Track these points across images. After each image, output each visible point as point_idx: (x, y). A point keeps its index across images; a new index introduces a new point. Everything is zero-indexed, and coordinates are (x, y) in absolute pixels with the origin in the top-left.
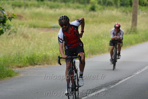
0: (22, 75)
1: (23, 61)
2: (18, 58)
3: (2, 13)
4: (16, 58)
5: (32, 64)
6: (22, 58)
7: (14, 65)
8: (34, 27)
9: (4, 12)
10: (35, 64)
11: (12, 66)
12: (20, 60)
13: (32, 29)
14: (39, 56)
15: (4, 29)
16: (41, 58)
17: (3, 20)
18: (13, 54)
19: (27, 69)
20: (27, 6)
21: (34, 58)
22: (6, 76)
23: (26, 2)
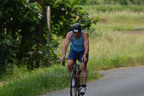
0: (107, 77)
1: (107, 64)
2: (103, 61)
3: (86, 18)
4: (101, 61)
5: (117, 66)
6: (107, 61)
7: (99, 67)
8: (119, 30)
9: (89, 16)
10: (119, 66)
11: (97, 68)
12: (105, 62)
13: (117, 32)
14: (123, 58)
15: (89, 33)
16: (126, 60)
17: (87, 24)
18: (98, 56)
19: (112, 71)
20: (111, 10)
21: (118, 60)
22: (92, 78)
23: (110, 6)
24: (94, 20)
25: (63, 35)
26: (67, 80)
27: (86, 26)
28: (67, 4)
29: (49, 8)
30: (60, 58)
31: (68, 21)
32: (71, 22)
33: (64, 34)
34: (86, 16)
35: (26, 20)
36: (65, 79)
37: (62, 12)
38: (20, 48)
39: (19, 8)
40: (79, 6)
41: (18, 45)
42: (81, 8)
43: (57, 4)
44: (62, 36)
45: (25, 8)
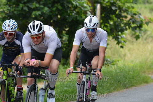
24: (147, 21)
25: (113, 36)
26: (116, 83)
27: (138, 27)
28: (118, 2)
29: (98, 6)
30: (109, 59)
31: (119, 20)
32: (122, 22)
33: (113, 34)
34: (138, 16)
35: (74, 18)
36: (113, 82)
37: (112, 11)
38: (67, 47)
39: (67, 5)
40: (131, 5)
41: (65, 44)
42: (133, 8)
43: (107, 2)
44: (111, 36)
45: (73, 6)
